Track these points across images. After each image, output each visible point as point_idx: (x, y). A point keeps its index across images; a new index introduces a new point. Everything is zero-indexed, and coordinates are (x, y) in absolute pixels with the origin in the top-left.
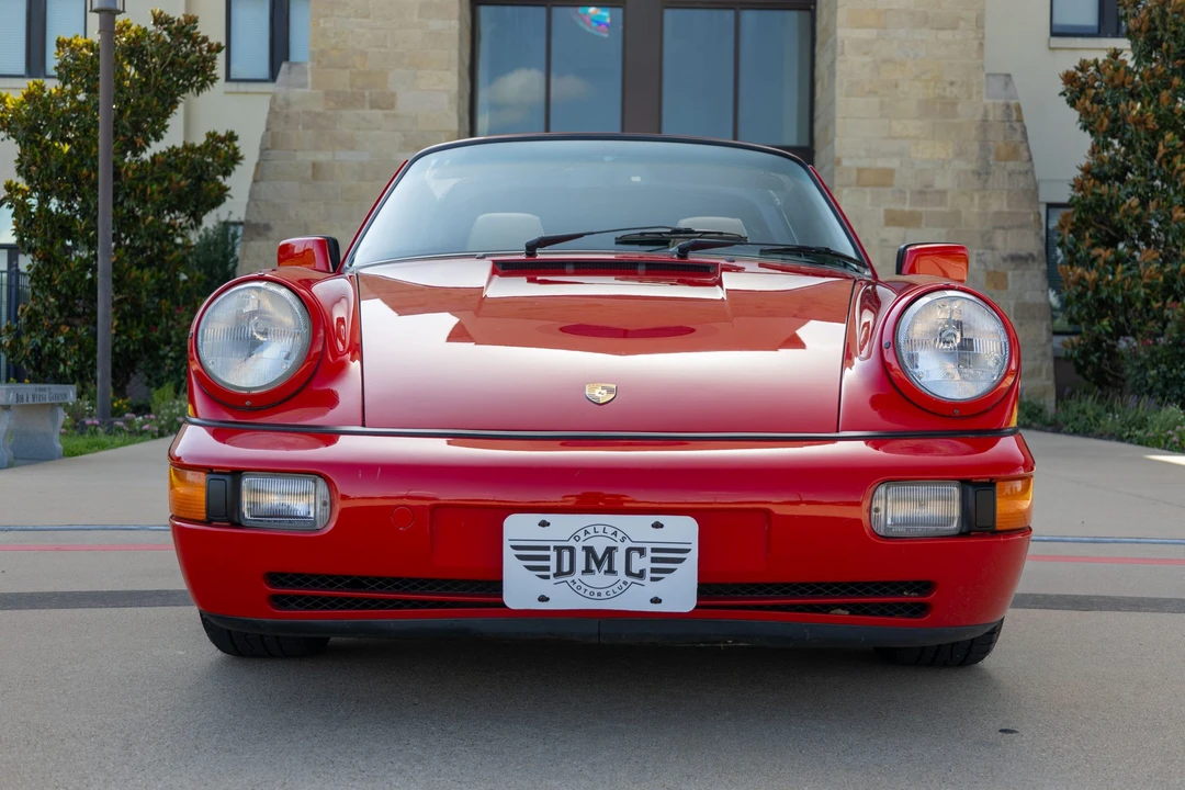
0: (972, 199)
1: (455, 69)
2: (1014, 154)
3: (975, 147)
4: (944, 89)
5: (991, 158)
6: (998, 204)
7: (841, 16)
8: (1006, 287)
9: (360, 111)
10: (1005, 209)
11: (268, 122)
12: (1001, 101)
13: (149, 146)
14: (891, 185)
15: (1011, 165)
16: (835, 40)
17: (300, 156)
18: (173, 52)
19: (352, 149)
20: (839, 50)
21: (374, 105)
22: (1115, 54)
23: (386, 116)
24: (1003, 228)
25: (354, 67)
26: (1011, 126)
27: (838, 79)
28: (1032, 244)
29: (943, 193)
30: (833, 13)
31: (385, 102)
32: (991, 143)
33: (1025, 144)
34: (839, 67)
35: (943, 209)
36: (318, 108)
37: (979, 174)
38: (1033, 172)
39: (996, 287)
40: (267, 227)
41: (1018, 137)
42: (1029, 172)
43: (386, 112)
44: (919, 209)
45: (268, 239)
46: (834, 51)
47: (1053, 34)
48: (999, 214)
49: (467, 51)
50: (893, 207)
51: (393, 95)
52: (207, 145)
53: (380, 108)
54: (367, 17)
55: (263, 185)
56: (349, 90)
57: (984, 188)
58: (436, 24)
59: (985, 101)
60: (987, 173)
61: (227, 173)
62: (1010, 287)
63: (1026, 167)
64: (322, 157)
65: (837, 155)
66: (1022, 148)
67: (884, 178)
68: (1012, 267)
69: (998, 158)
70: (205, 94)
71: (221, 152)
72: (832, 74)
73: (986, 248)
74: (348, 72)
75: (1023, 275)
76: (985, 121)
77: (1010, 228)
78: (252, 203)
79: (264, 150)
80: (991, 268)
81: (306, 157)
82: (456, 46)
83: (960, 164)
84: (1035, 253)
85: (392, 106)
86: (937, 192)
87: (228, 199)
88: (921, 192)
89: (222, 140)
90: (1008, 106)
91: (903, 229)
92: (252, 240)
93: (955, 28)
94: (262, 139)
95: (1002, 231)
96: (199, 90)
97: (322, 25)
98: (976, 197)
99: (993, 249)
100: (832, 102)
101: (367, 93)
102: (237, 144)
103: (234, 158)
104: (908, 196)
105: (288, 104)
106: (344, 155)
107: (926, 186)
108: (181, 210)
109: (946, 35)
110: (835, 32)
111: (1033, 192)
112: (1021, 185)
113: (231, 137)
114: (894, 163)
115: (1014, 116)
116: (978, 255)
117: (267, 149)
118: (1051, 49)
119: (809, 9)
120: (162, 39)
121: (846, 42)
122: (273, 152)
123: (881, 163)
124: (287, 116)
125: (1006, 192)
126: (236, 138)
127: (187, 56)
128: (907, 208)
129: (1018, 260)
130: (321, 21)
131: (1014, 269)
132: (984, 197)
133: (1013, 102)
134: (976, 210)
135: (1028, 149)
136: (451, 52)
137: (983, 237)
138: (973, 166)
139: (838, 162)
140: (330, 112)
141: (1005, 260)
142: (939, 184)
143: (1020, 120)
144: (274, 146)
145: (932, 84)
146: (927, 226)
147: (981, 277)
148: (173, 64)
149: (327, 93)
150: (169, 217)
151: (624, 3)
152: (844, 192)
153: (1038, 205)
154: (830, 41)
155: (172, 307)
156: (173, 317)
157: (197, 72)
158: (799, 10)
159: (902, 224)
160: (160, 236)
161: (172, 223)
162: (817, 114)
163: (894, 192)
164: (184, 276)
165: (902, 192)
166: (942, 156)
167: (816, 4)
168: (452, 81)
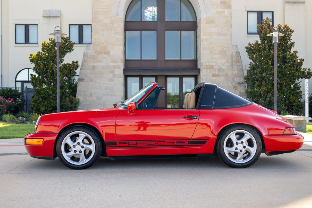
0: (230, 71)
1: (122, 46)
2: (238, 62)
3: (230, 60)
4: (224, 48)
5: (234, 63)
6: (235, 72)
7: (202, 34)
8: (237, 89)
9: (102, 55)
10: (237, 73)
11: (83, 57)
12: (235, 51)
14: (213, 68)
15: (238, 64)
17: (90, 64)
18: (65, 45)
19: (101, 63)
20: (202, 41)
21: (105, 54)
22: (257, 42)
23: (108, 56)
24: (236, 77)
26: (237, 56)
27: (201, 47)
28: (242, 80)
29: (224, 70)
30: (201, 33)
31: (107, 53)
32: (234, 60)
34: (202, 44)
35: (224, 73)
36: (94, 54)
37: (231, 66)
39: (235, 89)
40: (83, 79)
41: (239, 58)
42: (241, 65)
44: (219, 73)
45: (84, 82)
46: (201, 41)
47: (248, 34)
48: (235, 74)
49: (124, 41)
50: (214, 73)
51: (109, 51)
52: (72, 64)
53: (106, 54)
54: (104, 35)
55: (82, 70)
56: (100, 50)
57: (232, 69)
58: (118, 37)
59: (232, 51)
60: (233, 66)
61: (76, 69)
62: (238, 89)
63: (241, 64)
64: (94, 64)
65: (202, 62)
66: (240, 60)
67: (211, 67)
69: (235, 62)
70: (71, 53)
71: (75, 65)
72: (201, 46)
74: (100, 47)
75: (241, 87)
76: (232, 55)
77: (238, 77)
78: (80, 74)
79: (82, 63)
80: (234, 85)
81: (91, 65)
82: (122, 41)
83: (227, 64)
84: (243, 82)
85: (109, 54)
86: (222, 70)
88: (219, 70)
89: (75, 63)
90: (237, 52)
92: (80, 82)
94: (82, 61)
96: (70, 52)
98: (231, 70)
99: (234, 81)
100: (201, 51)
101: (104, 51)
102: (78, 63)
103: (78, 66)
104: (217, 71)
105: (87, 54)
106: (99, 64)
108: (66, 77)
109: (224, 37)
110: (201, 36)
111: (242, 70)
112: (240, 68)
113: (77, 62)
114: (214, 64)
115: (238, 54)
116: (231, 83)
118: (248, 37)
120: (62, 42)
121: (203, 39)
122: (84, 64)
123: (211, 64)
124: (87, 56)
125: (237, 70)
126: (78, 62)
127: (67, 45)
128: (216, 73)
129: (239, 83)
130: (94, 36)
131: (239, 85)
133: (238, 51)
134: (231, 73)
136: (122, 42)
137: (232, 79)
138: (230, 64)
139: (202, 64)
140: (96, 55)
141: (237, 84)
142: (223, 68)
143: (239, 55)
144: (85, 62)
145: (221, 47)
146: (220, 77)
147: (232, 87)
148: (65, 47)
149: (95, 51)
150: (64, 79)
151: (157, 30)
152: (204, 70)
153: (243, 72)
154: (200, 38)
155: (65, 97)
156: (65, 99)
157: (70, 48)
158: (194, 31)
159: (216, 77)
160: (63, 83)
161: (65, 80)
162: (198, 53)
163: (214, 70)
164: (67, 91)
165: (215, 70)
166: (223, 62)
167: (197, 30)
168: (122, 48)
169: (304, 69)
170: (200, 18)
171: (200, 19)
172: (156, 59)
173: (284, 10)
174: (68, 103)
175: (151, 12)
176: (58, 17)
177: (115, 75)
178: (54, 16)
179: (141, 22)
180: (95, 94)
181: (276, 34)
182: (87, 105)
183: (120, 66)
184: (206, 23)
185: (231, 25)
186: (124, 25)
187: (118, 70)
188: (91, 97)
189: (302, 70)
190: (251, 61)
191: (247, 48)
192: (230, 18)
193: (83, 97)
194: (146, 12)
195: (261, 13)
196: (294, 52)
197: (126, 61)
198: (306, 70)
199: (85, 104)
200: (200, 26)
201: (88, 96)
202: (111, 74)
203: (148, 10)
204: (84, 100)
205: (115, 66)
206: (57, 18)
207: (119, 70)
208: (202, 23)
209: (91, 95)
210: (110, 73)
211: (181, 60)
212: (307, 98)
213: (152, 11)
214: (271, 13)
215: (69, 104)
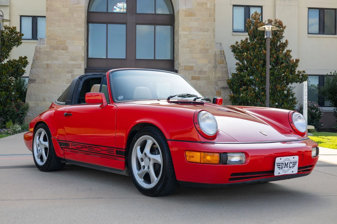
0: (213, 73)
1: (83, 40)
2: (222, 63)
3: (213, 61)
4: (205, 46)
5: (217, 64)
6: (219, 75)
7: (180, 28)
8: (221, 95)
9: (58, 51)
10: (221, 76)
11: (35, 53)
12: (219, 50)
13: (4, 60)
14: (193, 70)
15: (222, 65)
16: (179, 34)
17: (43, 62)
18: (11, 36)
19: (57, 60)
20: (180, 37)
21: (62, 49)
23: (66, 52)
24: (220, 80)
25: (57, 40)
26: (222, 56)
27: (179, 44)
28: (226, 85)
29: (206, 72)
30: (178, 27)
31: (65, 49)
32: (217, 60)
33: (225, 60)
34: (180, 41)
35: (205, 76)
36: (48, 50)
37: (214, 67)
38: (227, 67)
39: (218, 95)
40: (35, 80)
41: (223, 58)
42: (226, 67)
43: (66, 51)
44: (199, 76)
45: (35, 83)
46: (178, 37)
47: (233, 32)
48: (219, 77)
49: (86, 35)
50: (193, 75)
51: (68, 47)
52: (19, 60)
53: (64, 50)
54: (61, 27)
55: (33, 69)
56: (56, 45)
57: (215, 71)
58: (78, 29)
59: (215, 49)
60: (216, 67)
61: (25, 67)
64: (49, 62)
65: (180, 62)
66: (224, 61)
67: (191, 68)
68: (222, 90)
69: (219, 63)
70: (19, 47)
71: (23, 61)
72: (178, 42)
73: (216, 85)
74: (56, 41)
75: (225, 92)
76: (215, 54)
77: (222, 80)
78: (31, 74)
79: (34, 61)
80: (217, 90)
81: (45, 62)
82: (84, 35)
83: (210, 65)
84: (228, 87)
85: (67, 50)
86: (204, 71)
87: (25, 73)
88: (200, 72)
89: (23, 59)
90: (221, 51)
91: (196, 81)
92: (31, 83)
93: (208, 31)
94: (33, 58)
95: (219, 81)
96: (17, 46)
97: (49, 29)
98: (214, 73)
99: (218, 86)
100: (178, 49)
101: (61, 46)
103: (26, 63)
105: (40, 49)
106: (55, 62)
107: (201, 70)
108: (13, 76)
109: (206, 33)
110: (179, 32)
111: (227, 73)
112: (224, 70)
113: (26, 58)
114: (193, 65)
115: (222, 53)
116: (214, 87)
117: (35, 60)
118: (233, 35)
119: (173, 26)
120: (8, 33)
121: (181, 35)
122: (36, 61)
123: (190, 65)
124: (40, 52)
125: (221, 72)
126: (27, 58)
127: (14, 37)
128: (197, 75)
129: (224, 88)
130: (49, 28)
131: (223, 90)
132: (216, 73)
133: (222, 50)
134: (213, 76)
135: (226, 61)
136: (83, 36)
137: (215, 83)
138: (213, 65)
139: (180, 64)
140: (51, 51)
141: (221, 88)
142: (204, 70)
143: (224, 54)
145: (203, 45)
146: (202, 80)
147: (215, 93)
148: (11, 39)
149: (50, 46)
150: (9, 79)
151: (126, 23)
152: (182, 71)
153: (228, 75)
154: (178, 34)
155: (10, 101)
156: (10, 104)
157: (17, 41)
158: (171, 25)
159: (196, 80)
160: (8, 83)
161: (11, 80)
162: (175, 52)
163: (193, 72)
164: (13, 93)
165: (196, 72)
166: (205, 63)
167: (174, 24)
168: (83, 43)
169: (298, 71)
170: (178, 10)
171: (178, 12)
172: (125, 58)
173: (275, 6)
174: (13, 108)
175: (121, 9)
176: (7, 6)
177: (75, 75)
178: (2, 5)
179: (107, 13)
180: (49, 98)
181: (269, 28)
182: (39, 112)
183: (81, 65)
184: (185, 16)
185: (215, 19)
186: (86, 16)
187: (78, 69)
188: (44, 102)
189: (297, 73)
190: (238, 61)
191: (233, 47)
192: (213, 11)
193: (34, 102)
194: (115, 9)
195: (248, 8)
196: (288, 51)
197: (89, 60)
198: (300, 73)
199: (36, 110)
200: (178, 19)
201: (41, 101)
202: (70, 75)
203: (118, 7)
204: (36, 106)
205: (75, 64)
206: (6, 8)
207: (80, 69)
208: (180, 15)
209: (44, 100)
210: (68, 73)
211: (155, 60)
212: (306, 104)
213: (122, 7)
214: (260, 8)
215: (15, 109)
